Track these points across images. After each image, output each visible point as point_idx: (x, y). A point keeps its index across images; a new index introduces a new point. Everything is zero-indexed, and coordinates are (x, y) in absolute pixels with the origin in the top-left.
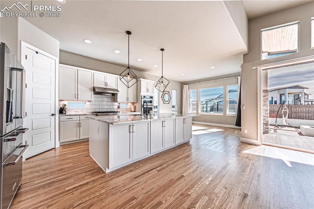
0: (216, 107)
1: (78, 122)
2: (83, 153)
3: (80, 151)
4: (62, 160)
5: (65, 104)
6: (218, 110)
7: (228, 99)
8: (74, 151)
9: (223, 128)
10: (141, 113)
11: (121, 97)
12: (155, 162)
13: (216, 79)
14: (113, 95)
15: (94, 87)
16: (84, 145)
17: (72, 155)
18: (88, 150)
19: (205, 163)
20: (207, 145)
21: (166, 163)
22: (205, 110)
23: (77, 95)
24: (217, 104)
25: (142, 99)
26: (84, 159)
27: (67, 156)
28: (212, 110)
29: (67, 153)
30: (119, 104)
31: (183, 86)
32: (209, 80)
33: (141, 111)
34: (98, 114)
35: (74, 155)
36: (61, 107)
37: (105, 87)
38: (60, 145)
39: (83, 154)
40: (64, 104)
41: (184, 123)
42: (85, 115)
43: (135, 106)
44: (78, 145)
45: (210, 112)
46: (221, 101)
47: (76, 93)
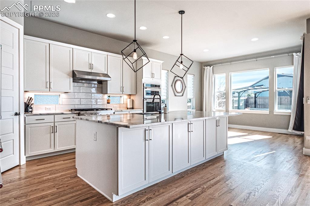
0: (253, 101)
1: (52, 125)
2: (67, 172)
3: (60, 169)
4: (38, 183)
5: (31, 98)
6: (255, 105)
7: (276, 89)
8: (50, 169)
9: (269, 134)
10: (143, 112)
11: (112, 86)
12: (181, 185)
13: (257, 58)
14: (100, 82)
15: (73, 71)
16: (64, 161)
17: (50, 175)
18: (74, 167)
19: (259, 187)
20: (253, 159)
21: (200, 187)
22: (237, 105)
23: (48, 83)
24: (253, 95)
25: (145, 90)
26: (71, 181)
27: (43, 177)
28: (247, 105)
29: (41, 173)
30: (109, 96)
31: (204, 69)
32: (246, 59)
33: (142, 108)
34: (82, 112)
35: (53, 176)
36: (26, 101)
37: (90, 71)
38: (26, 161)
39: (68, 174)
40: (29, 97)
41: (216, 126)
42: (62, 114)
43: (133, 101)
44: (54, 161)
45: (245, 108)
46: (261, 92)
47: (48, 80)
